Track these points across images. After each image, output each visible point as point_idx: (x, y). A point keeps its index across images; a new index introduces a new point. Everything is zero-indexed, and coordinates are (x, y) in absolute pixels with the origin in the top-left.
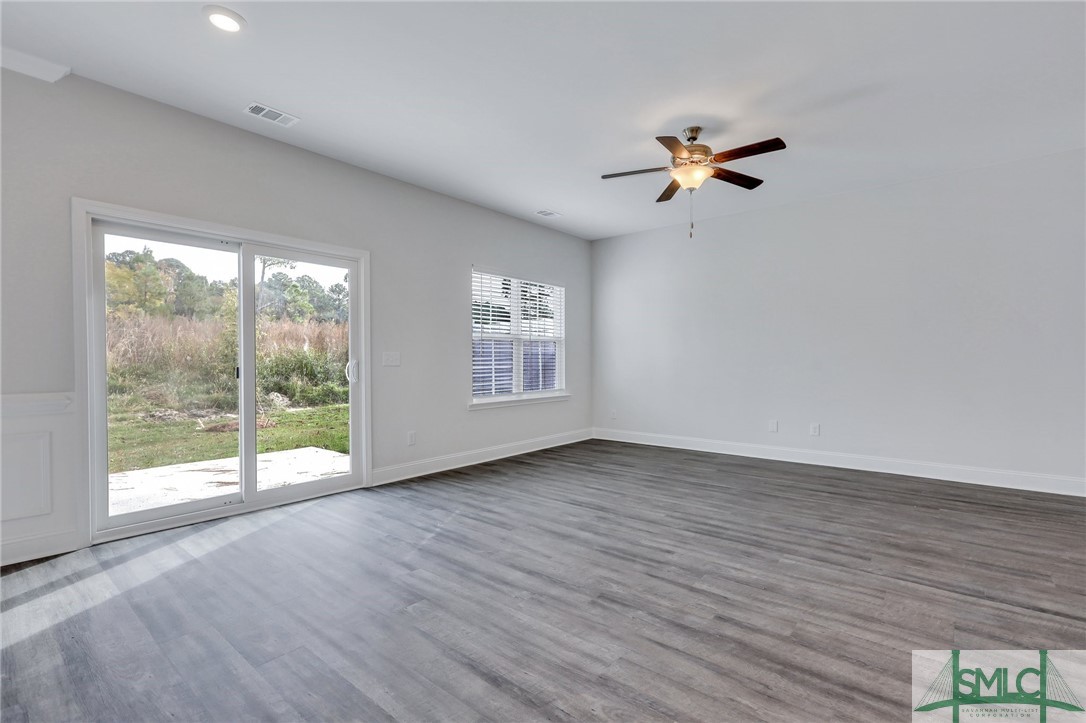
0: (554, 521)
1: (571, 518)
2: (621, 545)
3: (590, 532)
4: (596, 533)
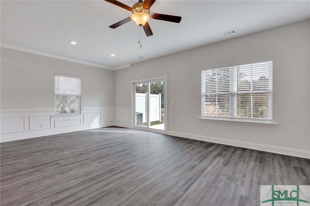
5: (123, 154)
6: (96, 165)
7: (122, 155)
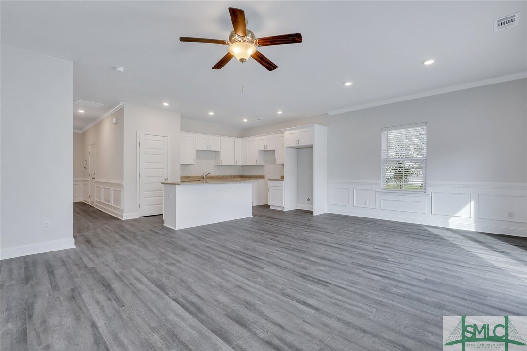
0: (335, 268)
1: (323, 269)
2: (297, 254)
3: (311, 261)
4: (307, 260)
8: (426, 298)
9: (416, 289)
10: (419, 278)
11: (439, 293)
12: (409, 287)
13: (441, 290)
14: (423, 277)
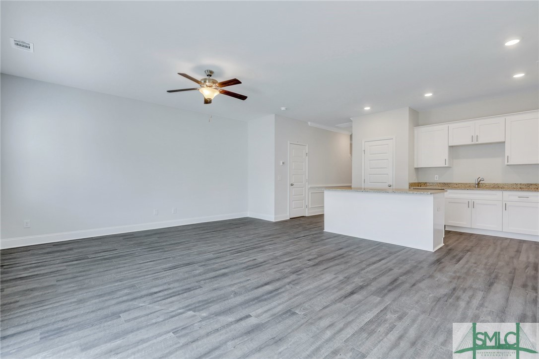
5: (221, 269)
6: (258, 257)
7: (223, 268)
8: (97, 300)
9: (114, 302)
10: (127, 313)
11: (91, 311)
12: (121, 299)
13: (93, 315)
14: (124, 317)
